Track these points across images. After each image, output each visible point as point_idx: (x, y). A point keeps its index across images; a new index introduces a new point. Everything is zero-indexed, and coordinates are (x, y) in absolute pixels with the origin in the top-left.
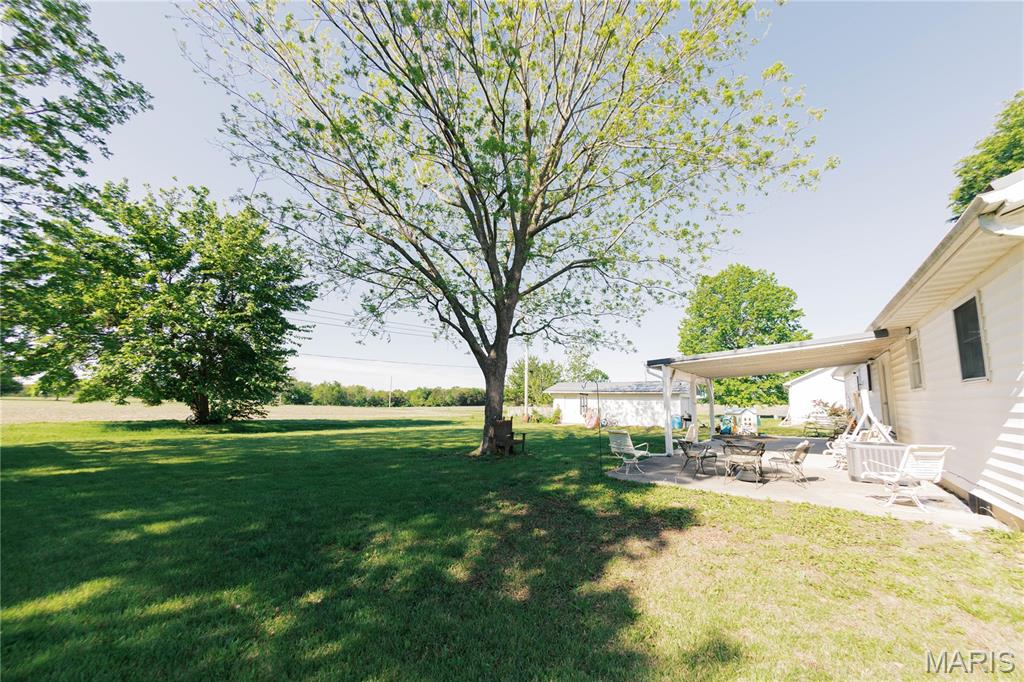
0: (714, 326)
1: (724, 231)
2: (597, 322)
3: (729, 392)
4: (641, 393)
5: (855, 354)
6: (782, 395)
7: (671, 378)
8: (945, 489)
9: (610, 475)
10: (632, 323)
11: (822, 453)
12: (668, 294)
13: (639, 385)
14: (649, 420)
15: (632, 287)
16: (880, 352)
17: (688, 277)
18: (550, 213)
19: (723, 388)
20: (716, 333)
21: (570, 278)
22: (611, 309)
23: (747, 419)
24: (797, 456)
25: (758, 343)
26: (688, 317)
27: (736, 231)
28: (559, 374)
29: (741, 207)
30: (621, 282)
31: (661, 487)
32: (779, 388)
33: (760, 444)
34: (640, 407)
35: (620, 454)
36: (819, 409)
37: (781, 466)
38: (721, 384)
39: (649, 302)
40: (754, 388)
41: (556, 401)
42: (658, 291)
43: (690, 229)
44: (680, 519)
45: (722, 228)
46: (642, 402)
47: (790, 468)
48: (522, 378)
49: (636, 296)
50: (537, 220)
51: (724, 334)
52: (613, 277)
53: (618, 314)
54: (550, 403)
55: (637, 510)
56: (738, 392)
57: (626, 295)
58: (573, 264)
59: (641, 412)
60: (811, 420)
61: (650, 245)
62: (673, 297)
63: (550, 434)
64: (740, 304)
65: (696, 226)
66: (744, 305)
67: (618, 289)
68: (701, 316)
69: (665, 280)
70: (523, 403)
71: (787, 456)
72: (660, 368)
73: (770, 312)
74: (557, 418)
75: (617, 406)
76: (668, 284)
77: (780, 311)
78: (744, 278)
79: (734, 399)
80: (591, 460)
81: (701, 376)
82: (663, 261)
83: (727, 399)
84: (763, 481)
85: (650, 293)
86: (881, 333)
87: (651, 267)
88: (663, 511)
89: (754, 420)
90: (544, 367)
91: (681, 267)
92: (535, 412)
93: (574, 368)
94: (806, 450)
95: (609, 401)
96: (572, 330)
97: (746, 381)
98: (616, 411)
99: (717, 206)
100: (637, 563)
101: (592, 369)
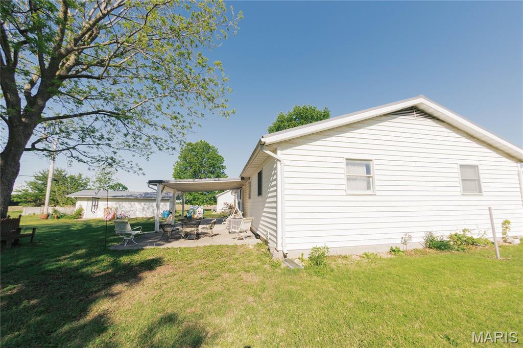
0: (191, 167)
1: (194, 123)
2: (115, 153)
3: (194, 199)
4: (146, 198)
5: (236, 185)
6: (215, 201)
7: (162, 191)
8: (252, 232)
9: (111, 248)
10: (144, 158)
11: (221, 224)
12: (166, 147)
13: (146, 194)
14: (150, 213)
15: (144, 138)
16: (243, 185)
17: (177, 140)
18: (84, 70)
19: (192, 197)
20: (192, 170)
21: (97, 119)
22: (129, 147)
23: (199, 211)
24: (211, 226)
25: (208, 177)
26: (179, 161)
27: (199, 125)
28: (86, 184)
29: (203, 115)
30: (137, 133)
31: (146, 249)
32: (214, 197)
33: (199, 222)
34: (146, 206)
35: (122, 235)
36: (225, 206)
37: (206, 231)
38: (191, 195)
39: (155, 148)
40: (205, 197)
41: (78, 203)
42: (160, 143)
43: (179, 116)
44: (151, 265)
45: (194, 122)
46: (147, 203)
47: (209, 231)
48: (45, 185)
49: (146, 143)
50: (69, 69)
51: (195, 172)
52: (132, 128)
53: (134, 151)
54: (74, 204)
55: (126, 265)
56: (199, 199)
57: (141, 141)
58: (100, 111)
59: (146, 209)
60: (223, 211)
61: (157, 117)
62: (168, 149)
63: (68, 226)
64: (203, 159)
65: (182, 117)
66: (205, 160)
67: (135, 137)
68: (186, 161)
69: (164, 138)
70: (44, 204)
71: (208, 226)
72: (156, 185)
73: (214, 165)
74: (79, 214)
75: (130, 206)
76: (166, 141)
77: (218, 165)
78: (206, 147)
79: (196, 202)
80: (101, 241)
81: (179, 191)
82: (164, 128)
83: (193, 202)
84: (198, 239)
85: (156, 144)
86: (243, 178)
87: (157, 130)
88: (142, 263)
89: (202, 212)
90: (72, 178)
91: (173, 134)
92: (55, 211)
93: (100, 181)
94: (215, 223)
95: (124, 203)
96: (97, 155)
97: (202, 194)
98: (129, 209)
99: (193, 111)
100: (115, 298)
101: (115, 183)
